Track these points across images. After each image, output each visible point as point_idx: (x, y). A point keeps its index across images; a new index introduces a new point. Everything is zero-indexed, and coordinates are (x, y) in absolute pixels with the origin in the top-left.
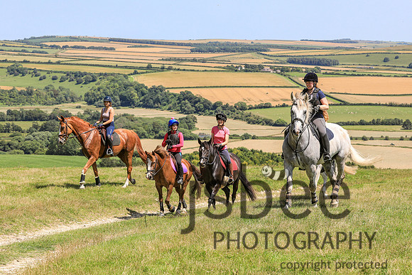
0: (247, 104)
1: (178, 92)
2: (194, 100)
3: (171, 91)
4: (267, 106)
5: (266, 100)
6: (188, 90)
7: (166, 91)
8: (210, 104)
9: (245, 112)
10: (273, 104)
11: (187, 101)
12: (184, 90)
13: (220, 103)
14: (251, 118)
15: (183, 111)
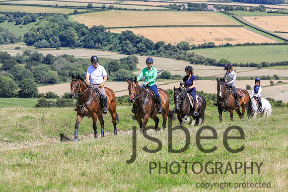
0: (190, 44)
1: (119, 32)
2: (136, 40)
3: (112, 31)
4: (210, 46)
5: (209, 39)
6: (130, 30)
7: (107, 31)
8: (151, 44)
9: (188, 52)
10: (217, 44)
11: (128, 41)
12: (125, 30)
13: (162, 43)
14: (195, 58)
15: (124, 52)
